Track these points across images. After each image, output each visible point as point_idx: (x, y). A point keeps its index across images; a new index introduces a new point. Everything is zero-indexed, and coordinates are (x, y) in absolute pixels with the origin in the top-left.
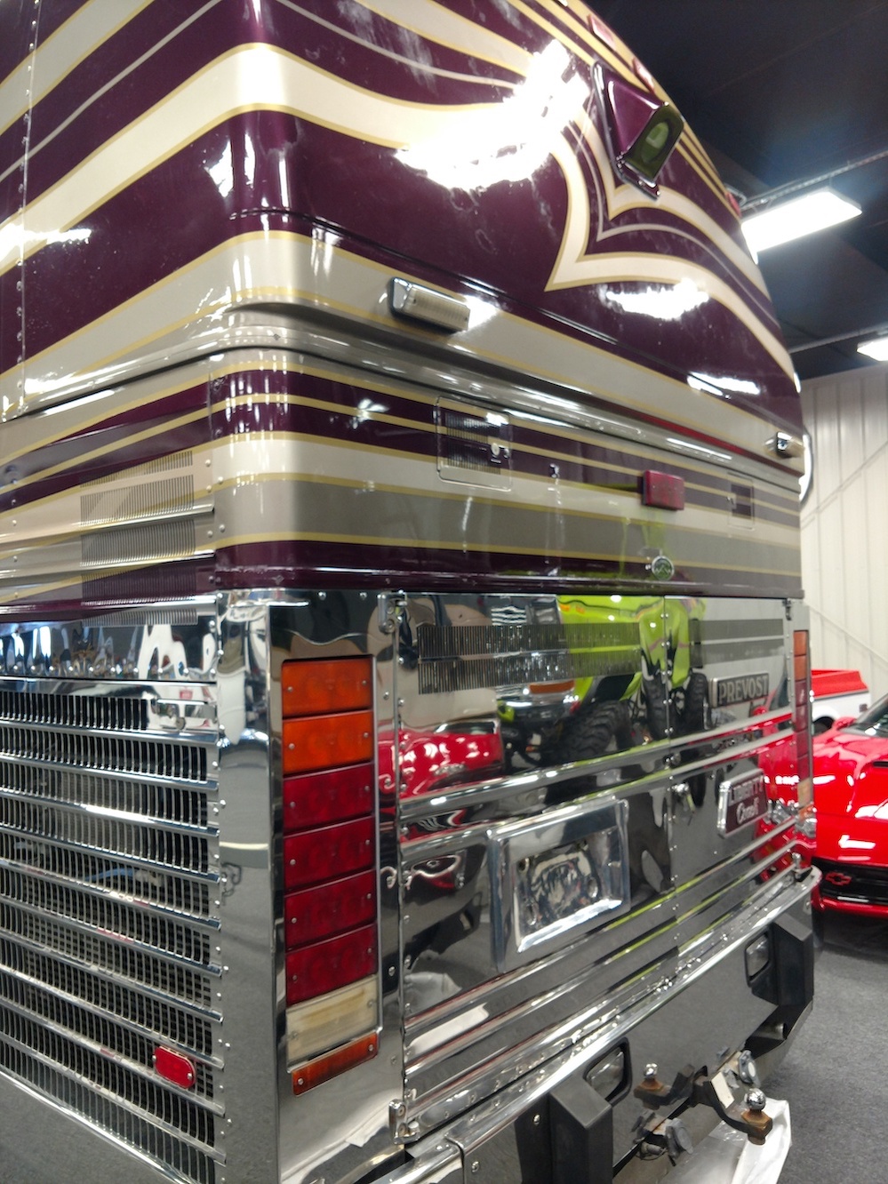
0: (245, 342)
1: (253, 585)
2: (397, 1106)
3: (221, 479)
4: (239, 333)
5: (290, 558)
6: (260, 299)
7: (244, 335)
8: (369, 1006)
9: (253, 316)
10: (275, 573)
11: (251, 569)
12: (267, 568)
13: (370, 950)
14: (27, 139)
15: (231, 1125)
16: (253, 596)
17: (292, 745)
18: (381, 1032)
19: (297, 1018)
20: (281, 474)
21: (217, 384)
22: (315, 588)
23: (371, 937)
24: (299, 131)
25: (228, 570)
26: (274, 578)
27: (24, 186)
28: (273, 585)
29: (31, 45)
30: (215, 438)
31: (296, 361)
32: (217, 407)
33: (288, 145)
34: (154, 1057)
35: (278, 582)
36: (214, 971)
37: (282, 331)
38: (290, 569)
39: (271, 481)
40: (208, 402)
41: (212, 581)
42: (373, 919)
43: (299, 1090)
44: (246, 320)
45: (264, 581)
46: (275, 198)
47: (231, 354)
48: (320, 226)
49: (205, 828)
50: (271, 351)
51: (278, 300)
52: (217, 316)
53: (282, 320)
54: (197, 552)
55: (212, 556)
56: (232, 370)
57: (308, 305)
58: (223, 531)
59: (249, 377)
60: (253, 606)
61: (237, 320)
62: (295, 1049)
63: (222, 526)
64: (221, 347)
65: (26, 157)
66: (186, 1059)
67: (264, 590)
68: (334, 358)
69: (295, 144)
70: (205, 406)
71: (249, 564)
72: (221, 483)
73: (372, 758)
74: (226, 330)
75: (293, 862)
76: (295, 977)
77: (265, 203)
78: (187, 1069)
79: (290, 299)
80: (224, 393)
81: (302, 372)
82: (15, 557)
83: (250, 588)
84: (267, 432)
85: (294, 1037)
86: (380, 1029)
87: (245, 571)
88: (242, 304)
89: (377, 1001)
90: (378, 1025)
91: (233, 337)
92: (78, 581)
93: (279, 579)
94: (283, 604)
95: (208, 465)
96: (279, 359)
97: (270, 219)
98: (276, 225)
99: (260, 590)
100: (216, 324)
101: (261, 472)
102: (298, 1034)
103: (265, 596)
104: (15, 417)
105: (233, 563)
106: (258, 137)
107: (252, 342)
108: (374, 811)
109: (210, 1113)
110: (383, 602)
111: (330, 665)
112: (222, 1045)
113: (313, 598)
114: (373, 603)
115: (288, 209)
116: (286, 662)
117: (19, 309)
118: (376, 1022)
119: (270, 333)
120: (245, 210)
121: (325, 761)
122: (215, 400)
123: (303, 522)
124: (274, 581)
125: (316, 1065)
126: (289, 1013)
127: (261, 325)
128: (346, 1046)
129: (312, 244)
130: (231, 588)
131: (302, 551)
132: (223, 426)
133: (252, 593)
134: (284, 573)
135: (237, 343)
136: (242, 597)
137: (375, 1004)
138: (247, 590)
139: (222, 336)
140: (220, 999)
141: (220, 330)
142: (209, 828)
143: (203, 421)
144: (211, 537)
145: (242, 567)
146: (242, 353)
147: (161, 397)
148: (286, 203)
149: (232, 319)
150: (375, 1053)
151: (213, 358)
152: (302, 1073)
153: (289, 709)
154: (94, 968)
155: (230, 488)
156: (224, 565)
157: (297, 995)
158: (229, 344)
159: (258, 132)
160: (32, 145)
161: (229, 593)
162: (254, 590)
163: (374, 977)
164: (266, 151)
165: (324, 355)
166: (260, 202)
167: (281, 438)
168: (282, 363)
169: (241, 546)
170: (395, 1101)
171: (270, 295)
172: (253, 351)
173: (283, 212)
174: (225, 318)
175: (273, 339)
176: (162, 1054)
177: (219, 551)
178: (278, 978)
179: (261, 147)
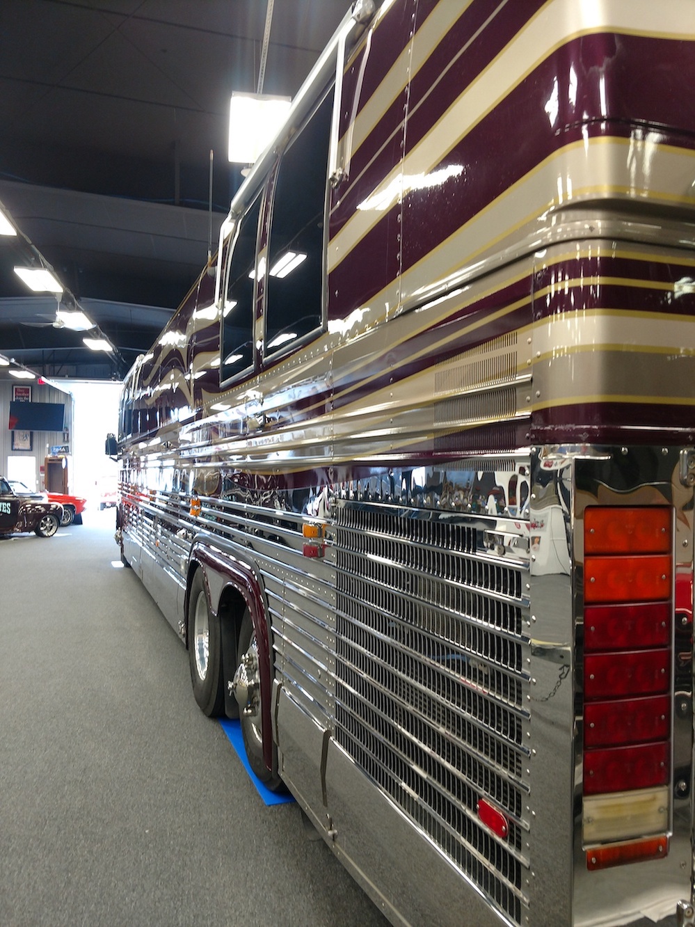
0: (565, 237)
1: (562, 441)
2: (685, 906)
3: (539, 353)
4: (559, 230)
5: (596, 417)
6: (579, 199)
7: (564, 231)
8: (659, 811)
9: (572, 214)
10: (582, 431)
11: (561, 427)
12: (574, 427)
13: (662, 764)
14: (406, 106)
15: (534, 878)
16: (562, 451)
17: (592, 579)
18: (670, 837)
19: (591, 806)
20: (591, 346)
21: (539, 275)
22: (618, 444)
23: (664, 753)
24: (618, 45)
25: (542, 429)
26: (581, 436)
27: (404, 142)
28: (580, 441)
29: (411, 33)
30: (536, 320)
31: (610, 248)
32: (540, 294)
33: (607, 61)
34: (478, 806)
35: (584, 439)
36: (525, 751)
37: (598, 223)
38: (595, 427)
39: (582, 353)
40: (532, 290)
41: (528, 438)
42: (667, 737)
43: (592, 867)
44: (566, 217)
45: (572, 438)
46: (595, 110)
47: (552, 249)
48: (638, 127)
49: (520, 636)
50: (586, 242)
51: (594, 197)
52: (543, 218)
53: (598, 214)
54: (517, 414)
55: (529, 417)
56: (553, 261)
57: (622, 197)
58: (538, 396)
59: (567, 266)
60: (561, 458)
61: (558, 220)
62: (589, 832)
63: (538, 393)
64: (544, 243)
65: (406, 119)
66: (501, 814)
67: (571, 445)
68: (644, 240)
69: (614, 57)
70: (529, 294)
71: (560, 423)
72: (539, 357)
73: (670, 597)
74: (549, 229)
75: (592, 676)
76: (591, 772)
77: (585, 117)
78: (503, 823)
79: (605, 194)
80: (546, 282)
81: (613, 256)
82: (391, 420)
83: (560, 443)
84: (580, 311)
85: (589, 822)
86: (670, 834)
87: (556, 429)
88: (563, 205)
89: (668, 809)
90: (668, 829)
91: (554, 234)
92: (432, 437)
93: (584, 436)
94: (588, 457)
95: (529, 343)
96: (594, 248)
97: (589, 129)
98: (594, 133)
99: (568, 445)
100: (542, 224)
101: (573, 345)
102: (593, 820)
103: (572, 450)
104: (395, 317)
105: (547, 423)
106: (581, 60)
107: (571, 236)
108: (670, 644)
109: (519, 864)
110: (685, 458)
111: (630, 512)
112: (529, 812)
113: (616, 453)
114: (675, 458)
115: (606, 117)
116: (589, 507)
117: (399, 236)
118: (666, 827)
119: (587, 226)
120: (567, 126)
121: (622, 594)
122: (537, 289)
123: (610, 386)
124: (580, 438)
125: (608, 850)
126: (585, 800)
127: (578, 221)
128: (636, 841)
129: (629, 143)
130: (544, 444)
131: (607, 413)
132: (543, 310)
133: (561, 448)
134: (588, 431)
135: (558, 238)
136: (552, 451)
137: (666, 811)
138: (557, 446)
139: (546, 234)
140: (529, 775)
141: (544, 230)
142: (522, 636)
143: (528, 306)
144: (528, 401)
145: (553, 426)
146: (562, 246)
147: (496, 291)
148: (604, 112)
149: (554, 218)
150: (665, 854)
151: (538, 255)
152: (595, 853)
153: (591, 548)
154: (442, 730)
155: (546, 361)
156: (538, 425)
157: (592, 787)
158: (551, 241)
159: (581, 55)
160: (410, 110)
161: (543, 447)
162: (562, 445)
163: (666, 788)
164: (587, 70)
165: (635, 239)
166: (582, 115)
167: (592, 314)
168: (596, 251)
169: (554, 408)
170: (684, 901)
171: (587, 194)
172: (572, 243)
173: (602, 119)
174: (549, 219)
175: (589, 231)
176: (484, 806)
177: (534, 413)
178: (577, 768)
179: (583, 68)
